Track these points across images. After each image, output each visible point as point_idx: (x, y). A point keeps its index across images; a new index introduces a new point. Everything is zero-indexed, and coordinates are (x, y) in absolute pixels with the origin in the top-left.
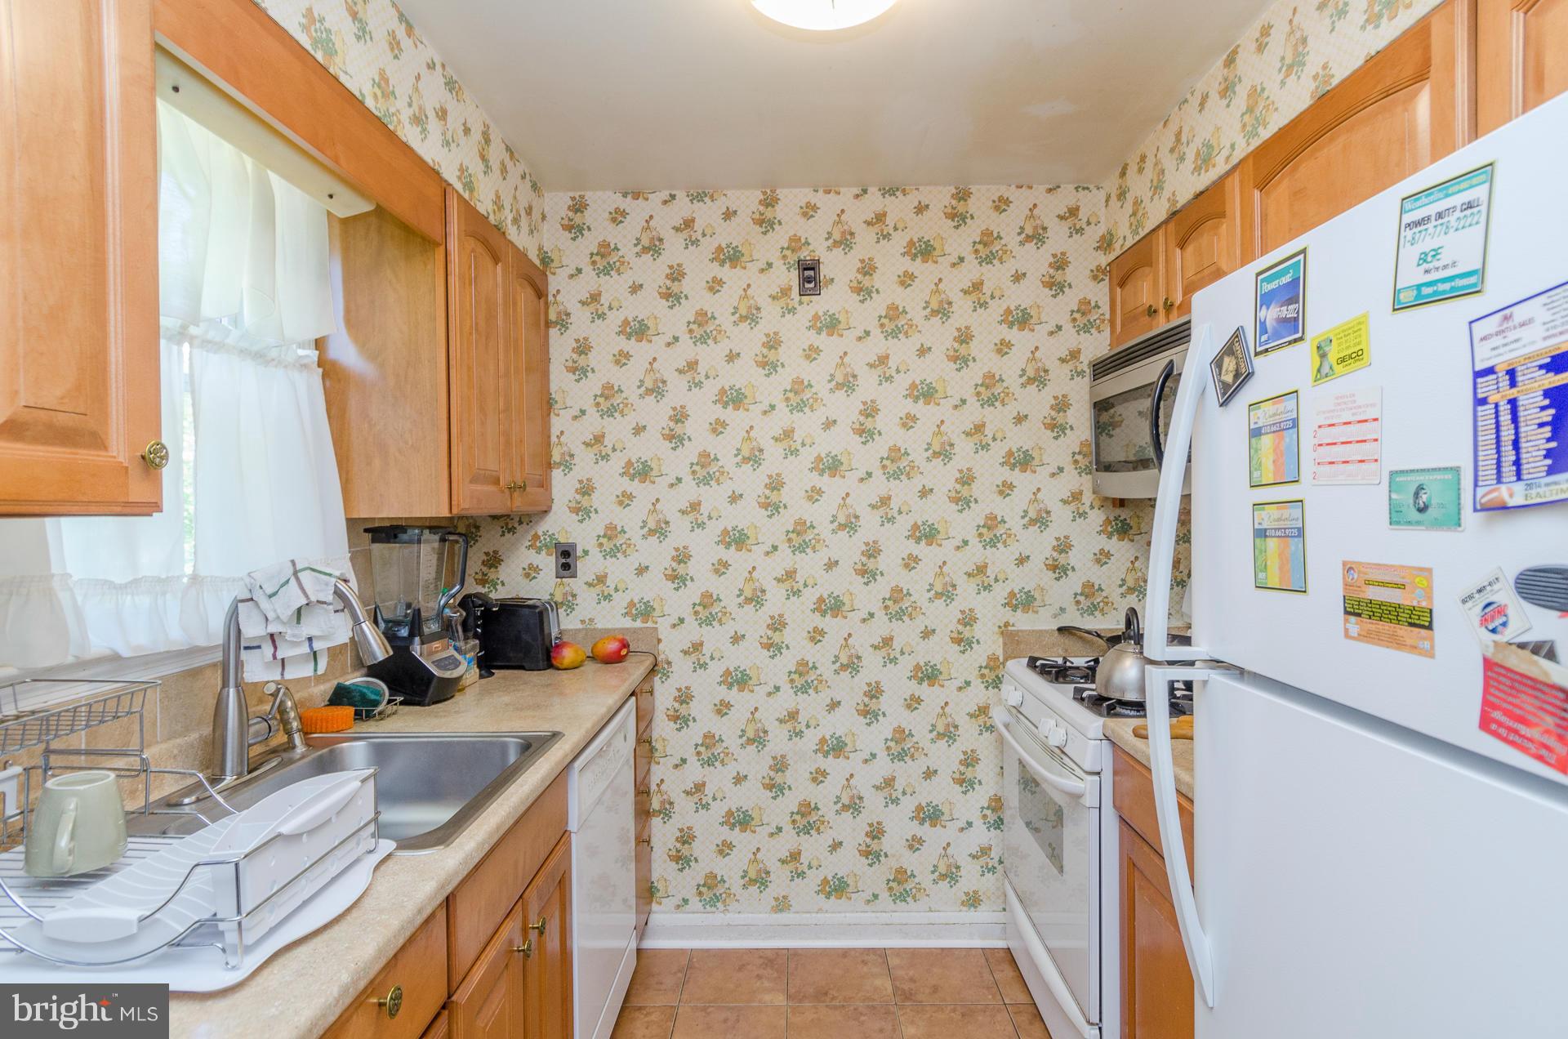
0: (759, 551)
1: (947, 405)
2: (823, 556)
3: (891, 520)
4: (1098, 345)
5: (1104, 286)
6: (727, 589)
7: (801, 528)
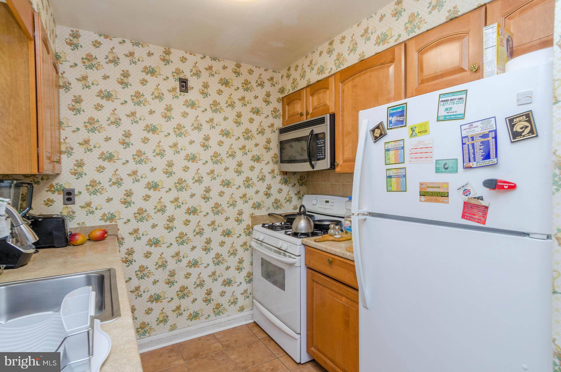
0: (163, 191)
1: (234, 138)
2: (189, 192)
3: (215, 179)
4: (279, 124)
5: (281, 104)
6: (149, 207)
7: (181, 181)
